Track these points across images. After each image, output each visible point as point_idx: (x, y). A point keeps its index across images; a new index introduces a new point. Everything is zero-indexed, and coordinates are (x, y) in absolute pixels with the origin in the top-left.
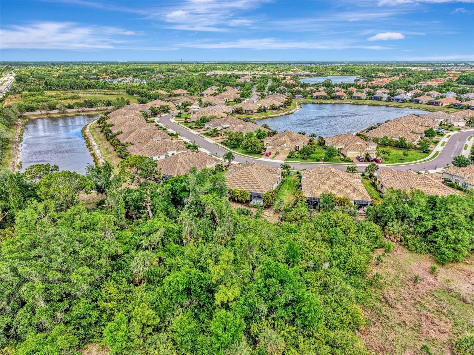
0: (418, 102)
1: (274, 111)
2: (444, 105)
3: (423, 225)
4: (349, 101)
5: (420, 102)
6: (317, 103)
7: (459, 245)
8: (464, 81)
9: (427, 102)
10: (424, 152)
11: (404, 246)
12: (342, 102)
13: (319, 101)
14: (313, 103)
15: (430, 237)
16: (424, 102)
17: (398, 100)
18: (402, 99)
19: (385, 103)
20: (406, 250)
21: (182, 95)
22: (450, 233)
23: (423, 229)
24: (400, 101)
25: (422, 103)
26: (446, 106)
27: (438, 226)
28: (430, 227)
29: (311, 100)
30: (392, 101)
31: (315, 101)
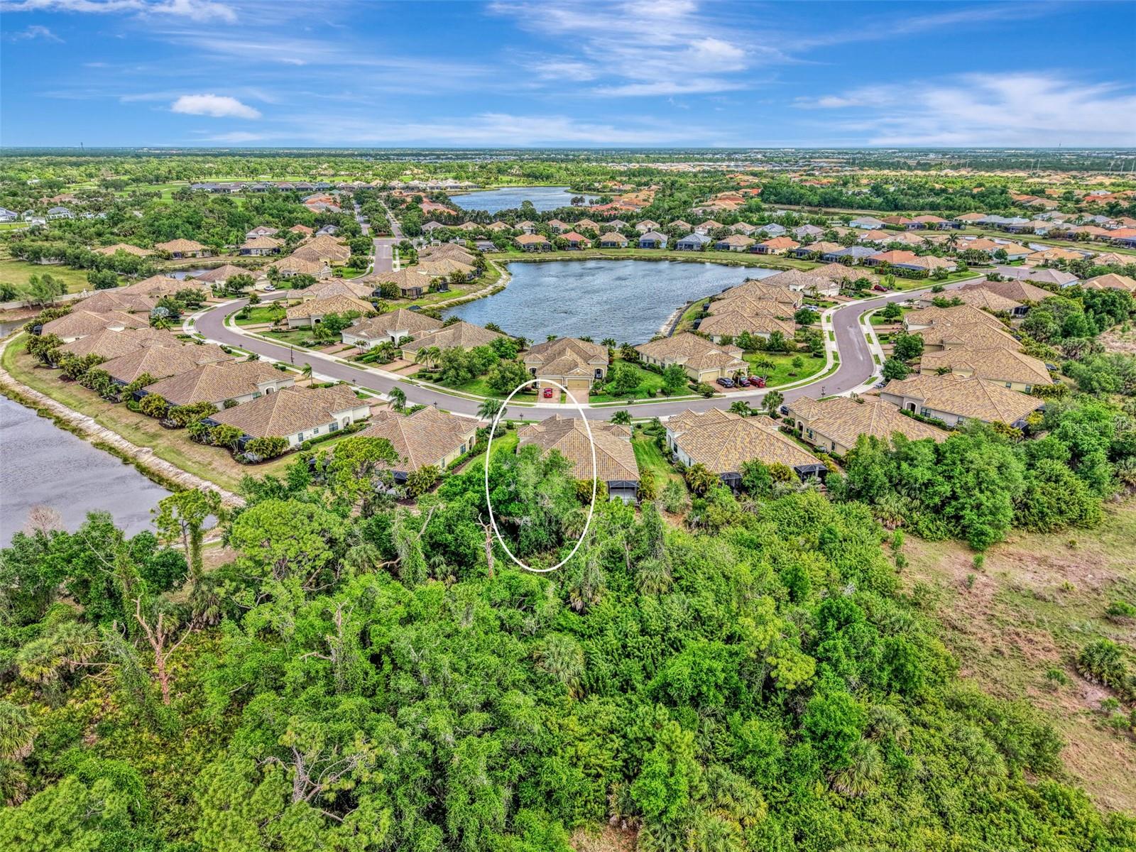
0: (728, 247)
1: (465, 287)
2: (777, 252)
3: (935, 493)
4: (597, 253)
5: (731, 248)
6: (535, 262)
7: (1000, 516)
8: (772, 198)
9: (745, 248)
10: (815, 355)
11: (911, 533)
12: (584, 256)
13: (536, 256)
14: (526, 262)
15: (949, 510)
16: (739, 249)
17: (690, 246)
18: (698, 244)
19: (668, 253)
20: (918, 540)
21: (190, 254)
22: (983, 498)
23: (937, 500)
24: (695, 247)
25: (735, 251)
26: (780, 254)
27: (958, 490)
28: (948, 494)
29: (519, 255)
30: (681, 249)
31: (527, 256)
